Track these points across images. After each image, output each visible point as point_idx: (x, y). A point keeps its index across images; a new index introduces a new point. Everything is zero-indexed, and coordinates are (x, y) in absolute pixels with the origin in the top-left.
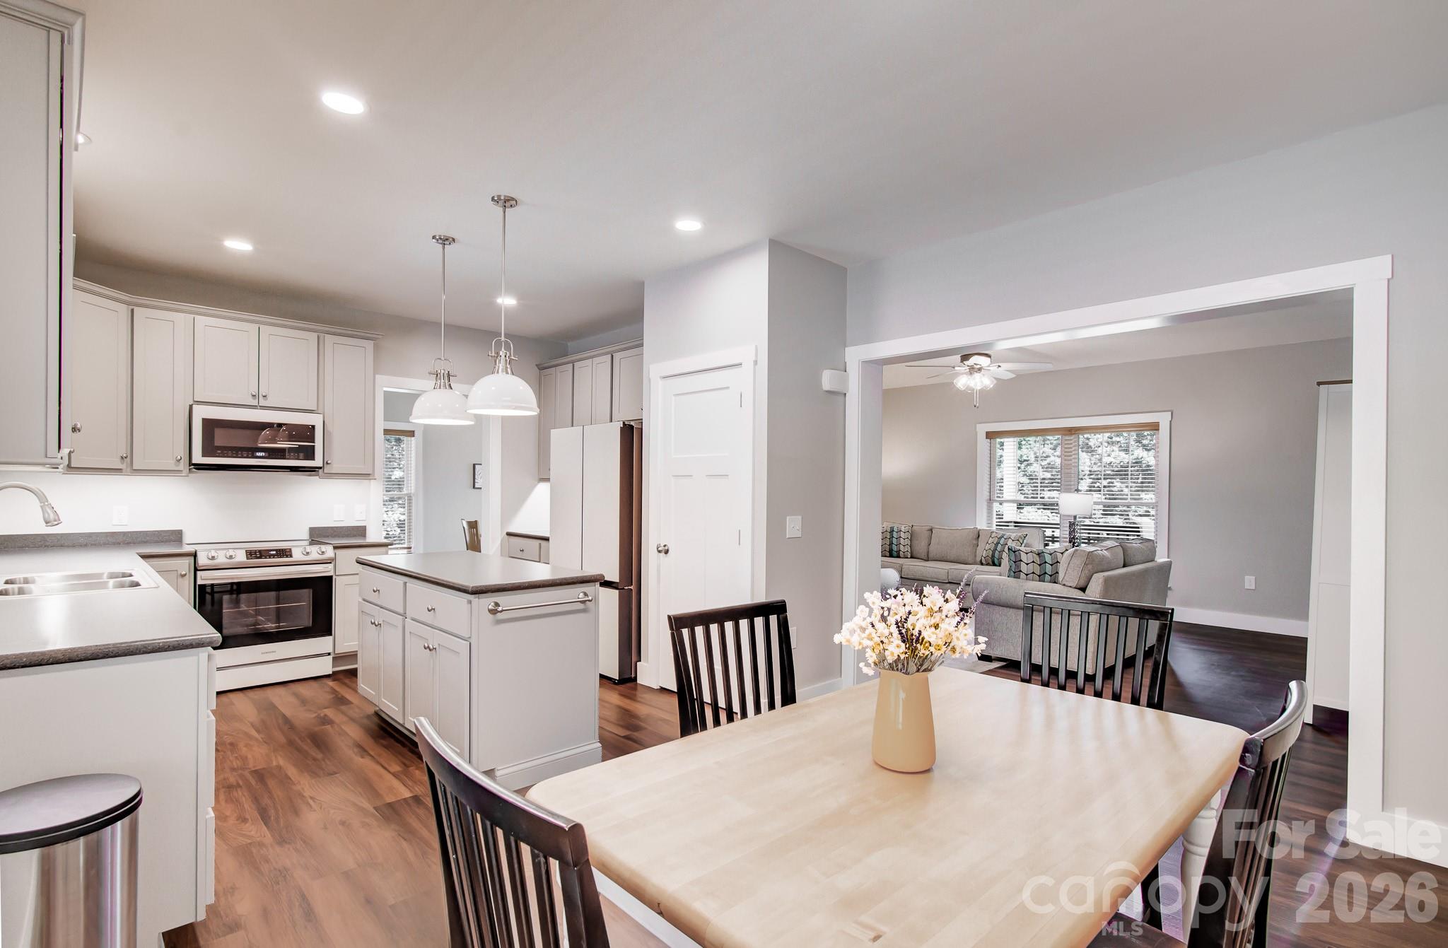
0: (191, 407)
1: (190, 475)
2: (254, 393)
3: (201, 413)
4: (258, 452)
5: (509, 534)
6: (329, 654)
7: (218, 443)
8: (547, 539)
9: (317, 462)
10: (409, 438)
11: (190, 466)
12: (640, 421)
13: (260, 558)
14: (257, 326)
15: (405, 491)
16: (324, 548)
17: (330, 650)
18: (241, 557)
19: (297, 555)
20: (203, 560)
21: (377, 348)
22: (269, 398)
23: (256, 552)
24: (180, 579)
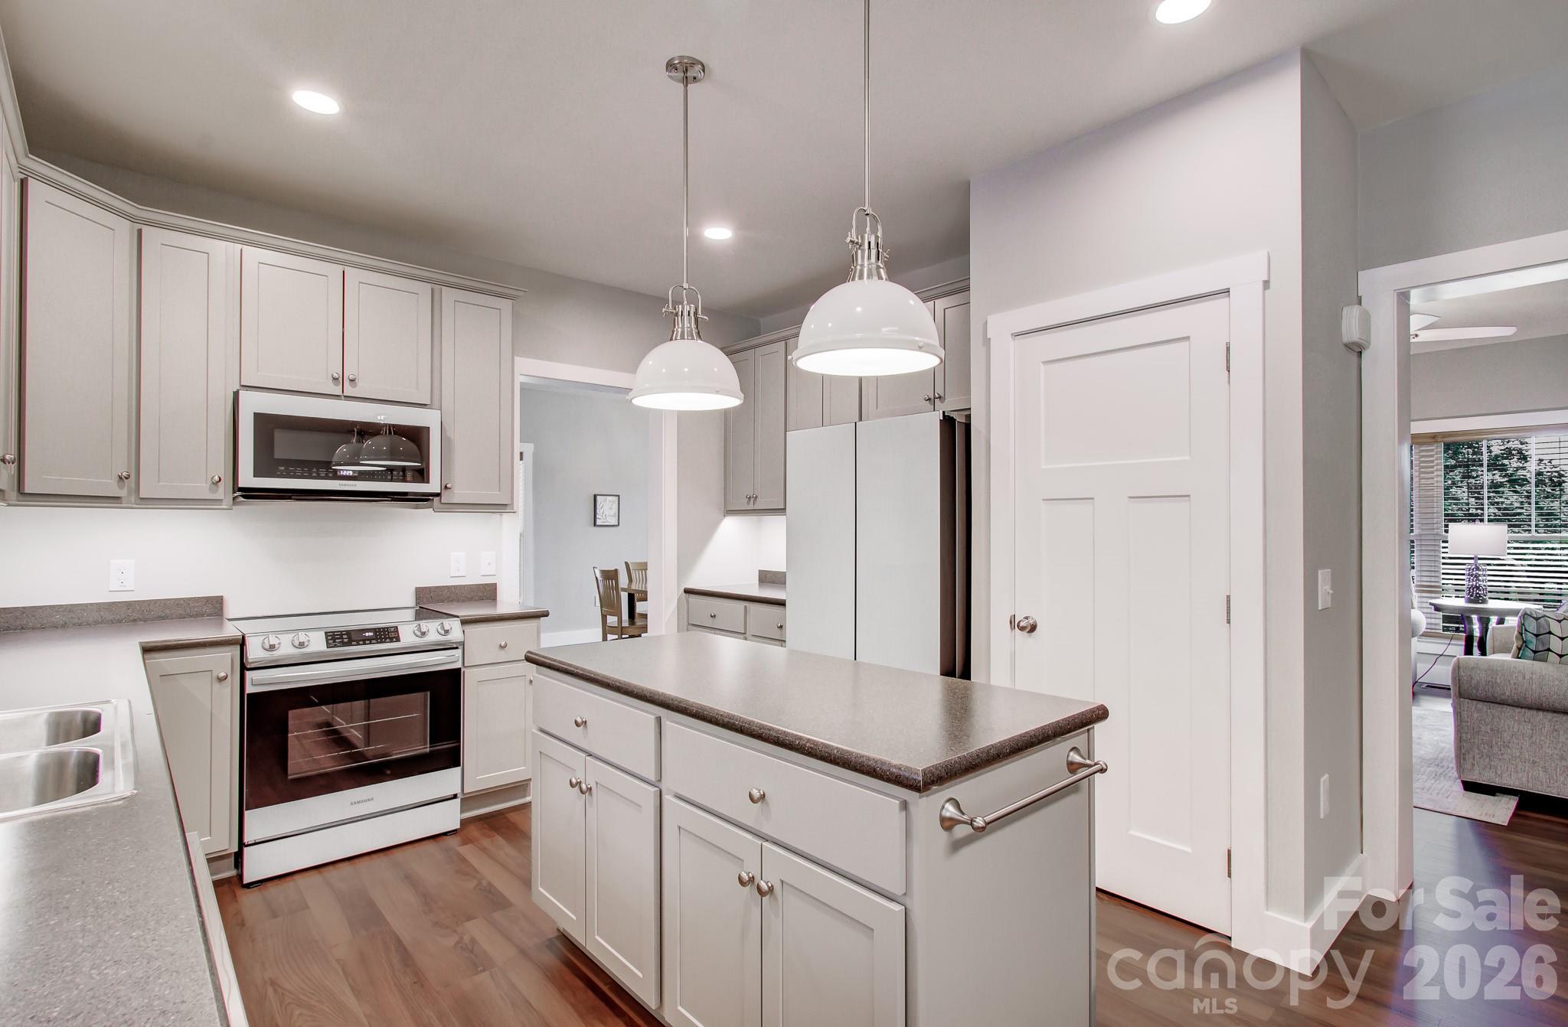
0: (236, 395)
1: (234, 507)
2: (336, 376)
3: (252, 404)
5: (687, 591)
6: (455, 796)
7: (279, 453)
9: (433, 487)
11: (234, 492)
12: (967, 413)
13: (349, 644)
14: (340, 268)
16: (448, 623)
17: (458, 791)
18: (317, 643)
19: (408, 636)
20: (255, 652)
21: (515, 315)
22: (360, 383)
23: (341, 635)
24: (216, 686)
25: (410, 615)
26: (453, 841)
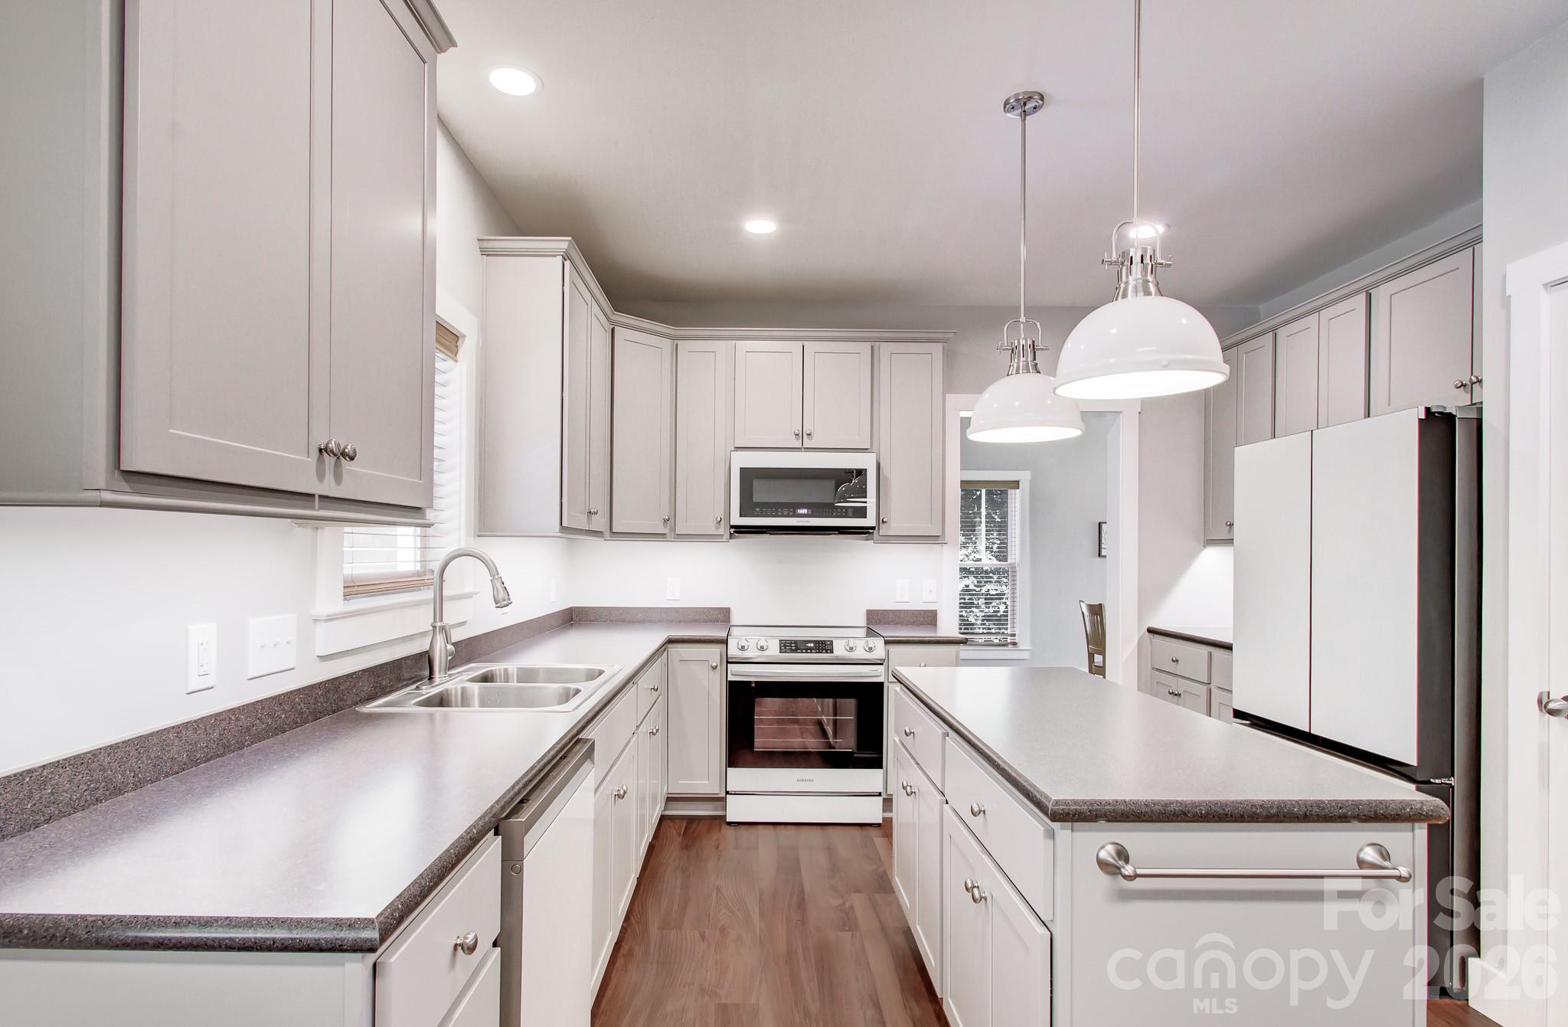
0: (730, 455)
1: (731, 540)
2: (798, 432)
3: (739, 462)
4: (800, 508)
5: (1152, 631)
6: (880, 794)
7: (756, 498)
8: (1228, 647)
9: (869, 521)
10: (1013, 491)
11: (730, 529)
13: (795, 651)
14: (800, 344)
15: (1009, 561)
16: (877, 642)
17: (881, 790)
18: (773, 651)
19: (839, 650)
20: (733, 649)
21: (949, 357)
22: (815, 437)
23: (791, 643)
24: (712, 672)
25: (862, 632)
26: (873, 832)
